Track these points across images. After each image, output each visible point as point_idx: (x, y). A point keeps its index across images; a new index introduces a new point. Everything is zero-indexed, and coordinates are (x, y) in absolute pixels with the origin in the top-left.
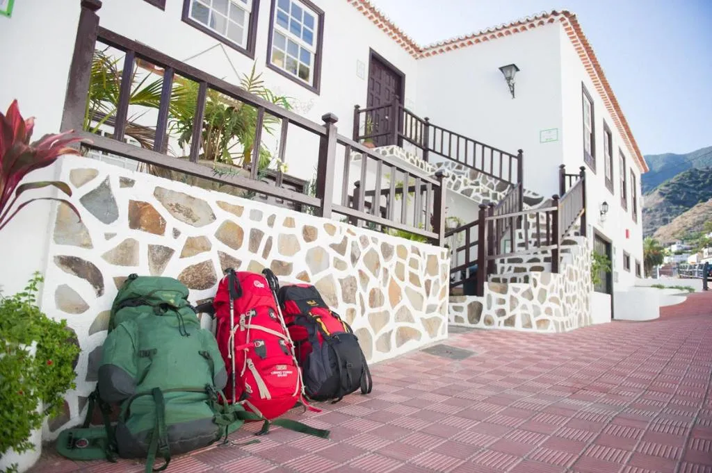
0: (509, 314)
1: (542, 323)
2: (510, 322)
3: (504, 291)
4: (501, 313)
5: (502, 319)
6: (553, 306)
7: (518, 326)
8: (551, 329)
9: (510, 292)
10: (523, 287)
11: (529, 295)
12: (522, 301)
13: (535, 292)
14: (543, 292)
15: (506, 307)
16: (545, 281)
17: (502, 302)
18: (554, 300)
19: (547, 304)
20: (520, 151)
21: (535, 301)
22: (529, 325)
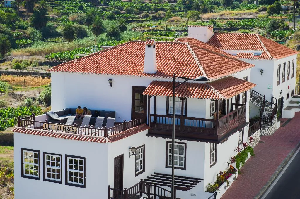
0: (265, 133)
1: (269, 134)
2: (265, 134)
3: (264, 130)
4: (263, 133)
5: (264, 134)
6: (271, 131)
7: (266, 135)
8: (271, 135)
9: (265, 130)
10: (267, 129)
11: (268, 130)
12: (267, 131)
13: (269, 129)
14: (270, 129)
15: (264, 132)
16: (270, 127)
17: (264, 131)
18: (271, 130)
19: (270, 131)
20: (264, 95)
21: (268, 131)
22: (267, 134)
